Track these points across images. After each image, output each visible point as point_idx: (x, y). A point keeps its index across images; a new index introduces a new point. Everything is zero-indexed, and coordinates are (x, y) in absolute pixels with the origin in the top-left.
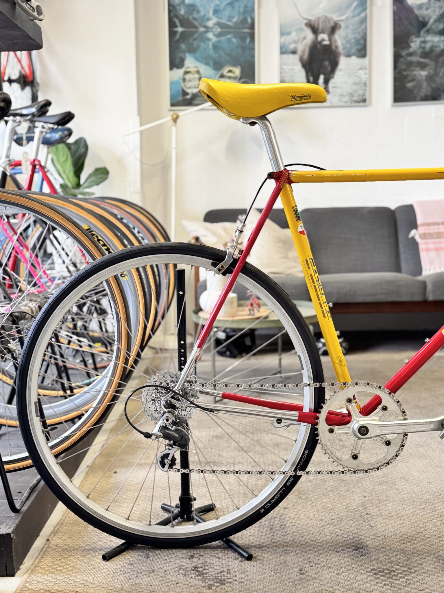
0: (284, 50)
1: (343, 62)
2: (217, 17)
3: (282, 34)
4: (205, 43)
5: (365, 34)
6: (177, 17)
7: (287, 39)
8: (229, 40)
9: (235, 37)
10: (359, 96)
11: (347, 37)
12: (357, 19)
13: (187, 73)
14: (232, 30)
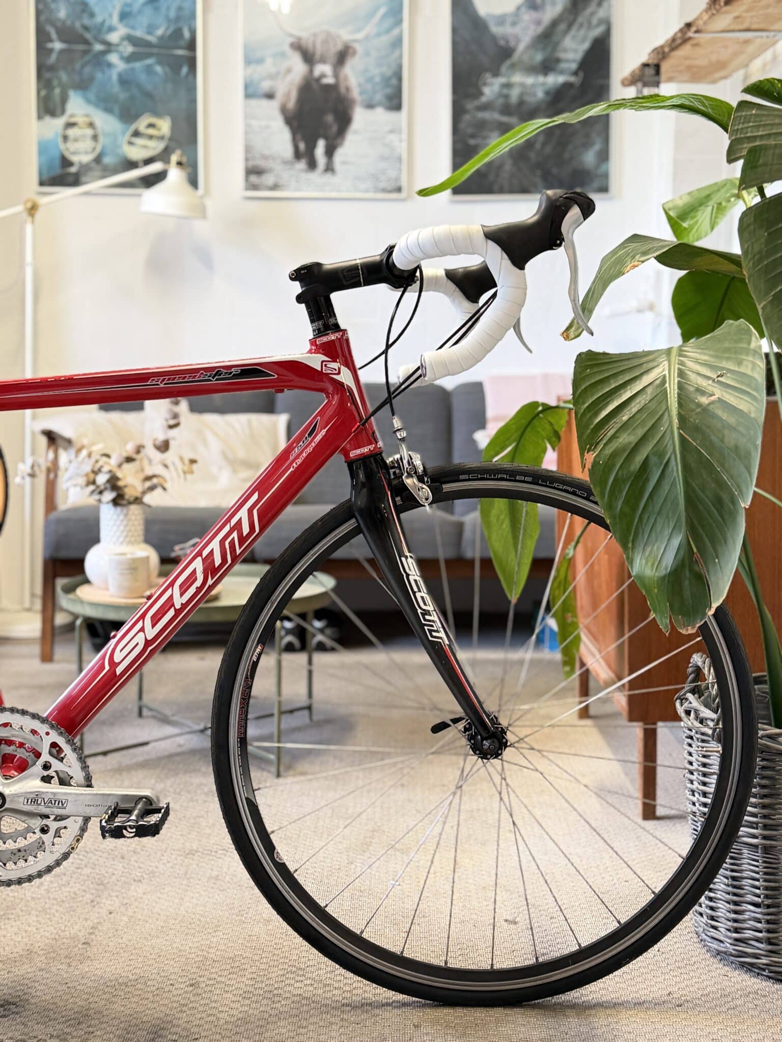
0: (251, 90)
1: (360, 117)
2: (126, 26)
3: (249, 61)
4: (104, 73)
5: (400, 67)
6: (53, 24)
7: (258, 71)
8: (149, 70)
9: (160, 63)
10: (389, 181)
11: (366, 70)
12: (385, 39)
13: (70, 125)
14: (155, 50)
